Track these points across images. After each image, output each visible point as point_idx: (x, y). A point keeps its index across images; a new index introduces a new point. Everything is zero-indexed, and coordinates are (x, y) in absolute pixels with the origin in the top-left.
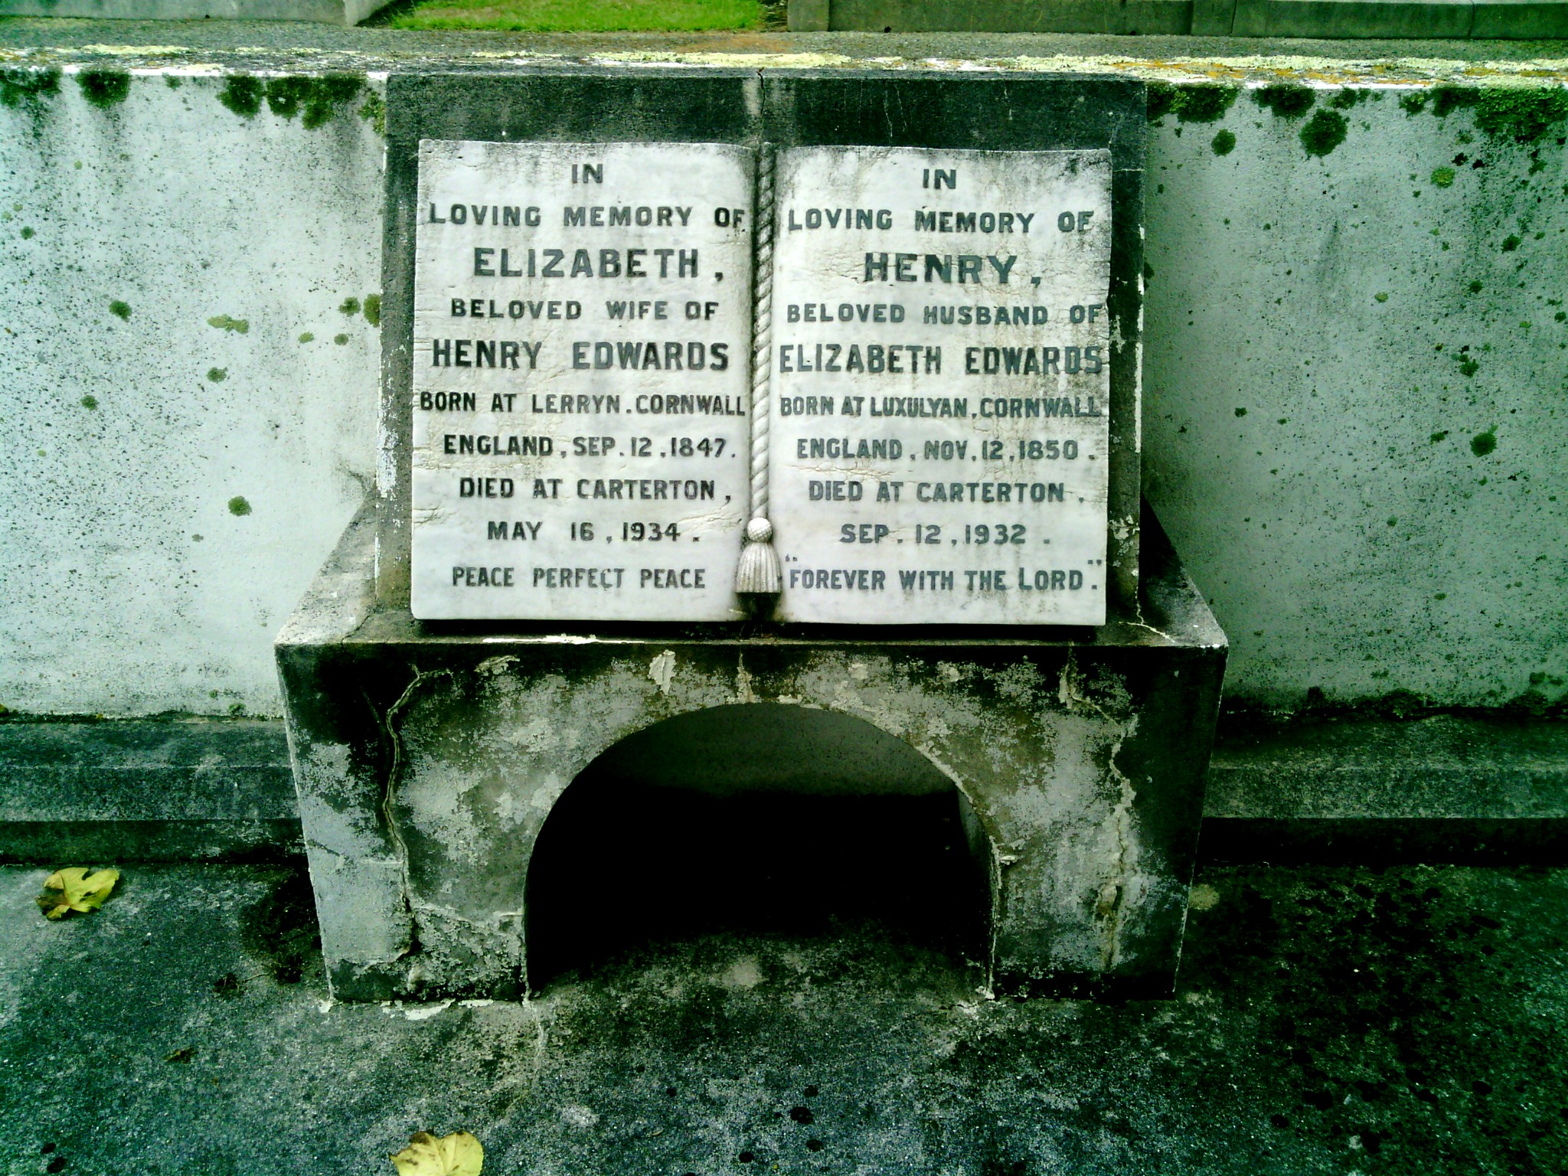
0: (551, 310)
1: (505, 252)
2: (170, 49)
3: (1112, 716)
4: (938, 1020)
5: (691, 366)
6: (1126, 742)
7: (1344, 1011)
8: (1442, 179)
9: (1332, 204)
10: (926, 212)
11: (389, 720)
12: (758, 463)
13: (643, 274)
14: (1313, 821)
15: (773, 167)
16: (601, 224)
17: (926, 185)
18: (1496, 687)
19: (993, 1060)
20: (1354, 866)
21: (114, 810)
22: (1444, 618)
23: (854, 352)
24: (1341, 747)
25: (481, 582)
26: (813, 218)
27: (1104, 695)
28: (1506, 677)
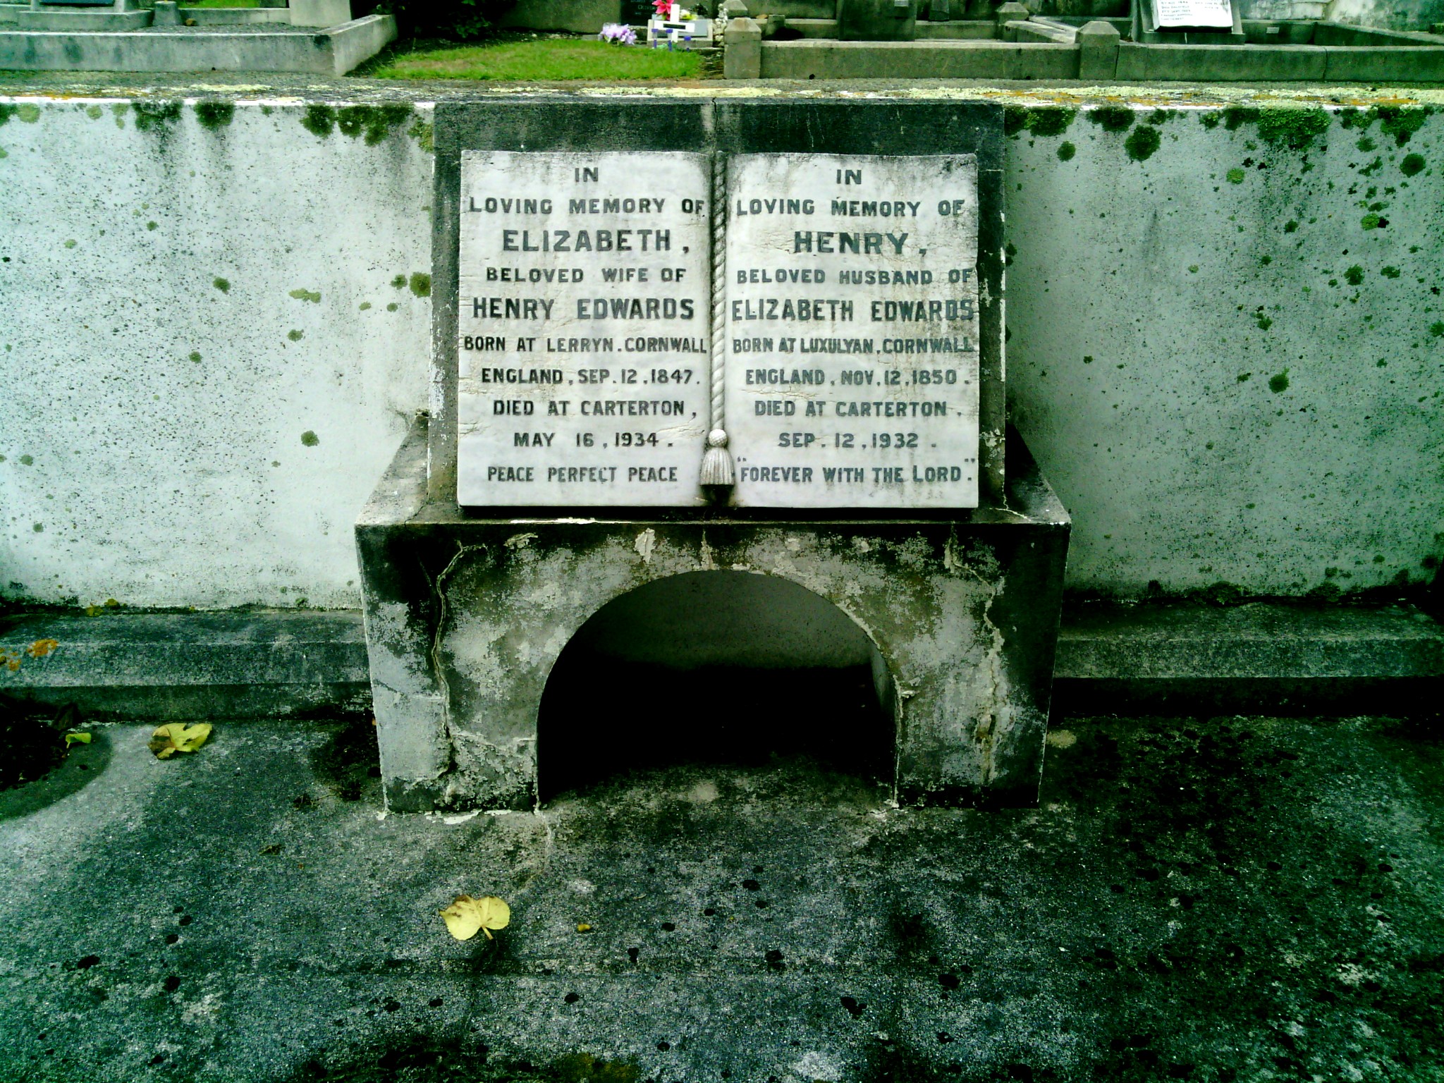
0: (561, 276)
1: (526, 233)
2: (257, 87)
3: (985, 578)
4: (856, 822)
5: (666, 316)
6: (996, 600)
7: (1171, 815)
8: (1235, 178)
9: (1152, 198)
10: (839, 201)
11: (438, 584)
12: (716, 388)
13: (629, 248)
14: (1152, 681)
15: (725, 169)
16: (597, 212)
17: (839, 181)
18: (1298, 580)
19: (898, 848)
20: (1184, 717)
21: (208, 676)
22: (1254, 523)
23: (788, 305)
24: (1174, 625)
25: (509, 478)
26: (756, 206)
27: (978, 562)
28: (1307, 572)
